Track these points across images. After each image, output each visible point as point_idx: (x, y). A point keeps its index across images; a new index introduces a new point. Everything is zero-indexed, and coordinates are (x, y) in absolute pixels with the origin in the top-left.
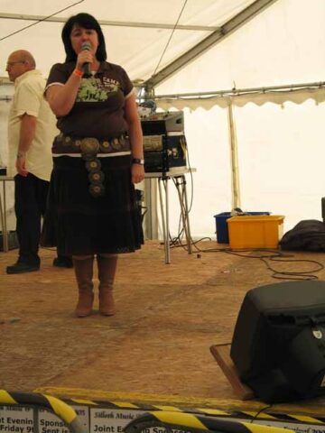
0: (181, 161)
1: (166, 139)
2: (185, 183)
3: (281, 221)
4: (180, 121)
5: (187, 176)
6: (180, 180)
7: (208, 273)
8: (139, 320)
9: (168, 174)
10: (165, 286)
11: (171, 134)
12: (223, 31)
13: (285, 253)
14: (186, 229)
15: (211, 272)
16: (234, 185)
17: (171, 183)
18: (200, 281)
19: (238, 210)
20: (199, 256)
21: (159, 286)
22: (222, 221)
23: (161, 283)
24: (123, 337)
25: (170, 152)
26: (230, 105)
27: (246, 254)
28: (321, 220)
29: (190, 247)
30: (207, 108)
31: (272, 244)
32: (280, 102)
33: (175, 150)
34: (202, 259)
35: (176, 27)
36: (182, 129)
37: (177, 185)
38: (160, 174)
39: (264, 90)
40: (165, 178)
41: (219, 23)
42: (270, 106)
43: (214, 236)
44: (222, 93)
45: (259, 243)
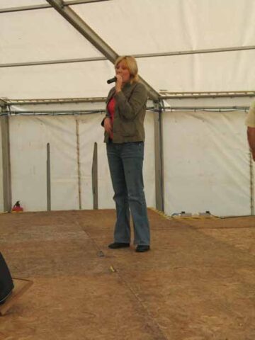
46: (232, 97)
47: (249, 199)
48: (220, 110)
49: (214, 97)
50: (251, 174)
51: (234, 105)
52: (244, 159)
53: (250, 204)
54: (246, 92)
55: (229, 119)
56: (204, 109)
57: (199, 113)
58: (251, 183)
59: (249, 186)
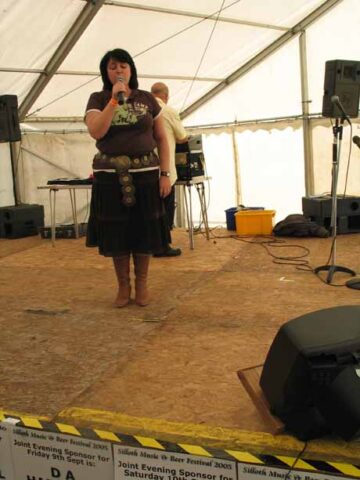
0: (200, 172)
1: (189, 155)
2: (203, 188)
3: (274, 215)
4: (199, 142)
5: (206, 183)
6: (200, 186)
7: (223, 258)
8: (169, 312)
9: (191, 182)
10: (190, 272)
11: (193, 152)
12: (227, 82)
13: (277, 239)
14: (205, 221)
15: (225, 258)
16: (237, 186)
17: (193, 188)
18: (217, 267)
19: (242, 206)
20: (215, 242)
21: (185, 272)
22: (231, 215)
23: (187, 269)
24: (153, 333)
25: (192, 166)
26: (233, 132)
27: (250, 240)
28: (302, 213)
29: (208, 234)
30: (218, 134)
31: (268, 231)
32: (268, 129)
33: (196, 163)
34: (218, 245)
35: (194, 79)
36: (201, 148)
37: (198, 189)
38: (185, 182)
39: (257, 121)
40: (189, 185)
41: (224, 76)
42: (261, 133)
43: (225, 226)
44: (227, 124)
45: (257, 231)
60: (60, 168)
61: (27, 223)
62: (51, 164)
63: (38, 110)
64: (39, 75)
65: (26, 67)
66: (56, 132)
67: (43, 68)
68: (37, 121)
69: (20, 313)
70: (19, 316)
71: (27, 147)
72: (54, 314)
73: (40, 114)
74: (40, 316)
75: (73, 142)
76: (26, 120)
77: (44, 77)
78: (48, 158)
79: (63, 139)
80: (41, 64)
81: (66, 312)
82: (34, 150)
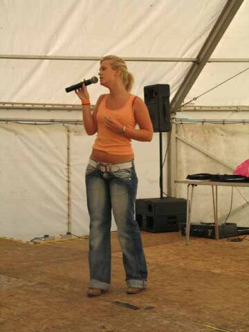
46: (49, 109)
47: (66, 216)
48: (35, 123)
49: (29, 109)
50: (69, 189)
51: (52, 118)
52: (62, 175)
53: (66, 221)
54: (65, 105)
55: (45, 132)
56: (17, 121)
57: (10, 125)
58: (69, 199)
59: (67, 202)
60: (218, 162)
61: (170, 218)
62: (207, 156)
63: (195, 99)
64: (191, 63)
65: (178, 56)
66: (216, 122)
67: (195, 57)
68: (195, 110)
69: (108, 303)
70: (106, 306)
71: (183, 137)
72: (136, 308)
73: (197, 103)
74: (124, 309)
75: (233, 134)
76: (183, 108)
77: (196, 67)
78: (205, 150)
79: (223, 130)
80: (193, 53)
81: (150, 308)
82: (190, 141)
